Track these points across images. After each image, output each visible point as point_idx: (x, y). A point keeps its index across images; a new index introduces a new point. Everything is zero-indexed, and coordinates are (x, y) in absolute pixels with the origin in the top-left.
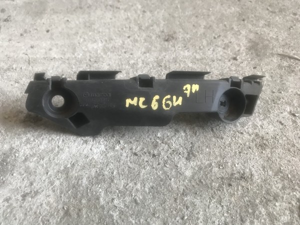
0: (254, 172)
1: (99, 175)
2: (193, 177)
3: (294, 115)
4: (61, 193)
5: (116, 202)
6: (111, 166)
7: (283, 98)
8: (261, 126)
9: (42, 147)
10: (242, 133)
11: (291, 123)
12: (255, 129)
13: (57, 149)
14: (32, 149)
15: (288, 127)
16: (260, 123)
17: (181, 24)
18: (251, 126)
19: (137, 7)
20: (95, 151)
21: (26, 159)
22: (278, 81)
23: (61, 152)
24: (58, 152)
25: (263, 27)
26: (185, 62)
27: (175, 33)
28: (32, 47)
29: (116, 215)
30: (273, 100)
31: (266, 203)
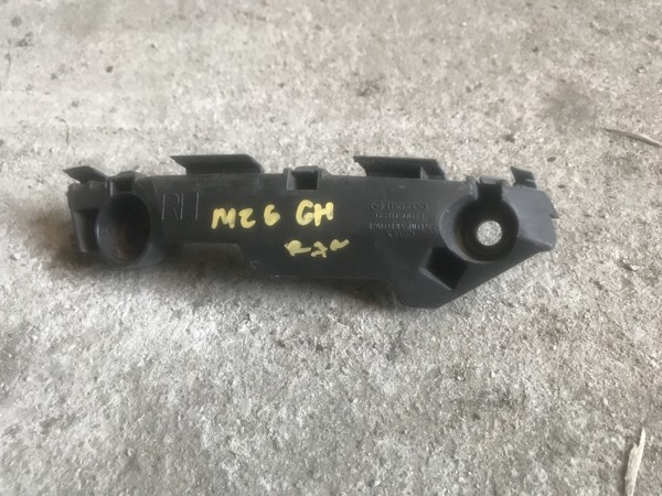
0: (529, 391)
1: (202, 386)
2: (398, 397)
3: (628, 268)
4: (123, 420)
5: (234, 444)
6: (229, 368)
7: (608, 230)
8: (554, 291)
9: (87, 323)
10: (510, 305)
11: (620, 286)
12: (540, 297)
13: (117, 327)
14: (66, 325)
15: (611, 295)
16: (553, 284)
17: (396, 58)
18: (531, 290)
19: (304, 18)
20: (196, 334)
21: (52, 347)
22: (601, 191)
23: (125, 333)
24: (120, 334)
25: (577, 67)
26: (399, 143)
27: (382, 77)
28: (75, 104)
29: (232, 471)
30: (586, 234)
31: (550, 457)
